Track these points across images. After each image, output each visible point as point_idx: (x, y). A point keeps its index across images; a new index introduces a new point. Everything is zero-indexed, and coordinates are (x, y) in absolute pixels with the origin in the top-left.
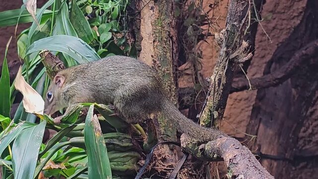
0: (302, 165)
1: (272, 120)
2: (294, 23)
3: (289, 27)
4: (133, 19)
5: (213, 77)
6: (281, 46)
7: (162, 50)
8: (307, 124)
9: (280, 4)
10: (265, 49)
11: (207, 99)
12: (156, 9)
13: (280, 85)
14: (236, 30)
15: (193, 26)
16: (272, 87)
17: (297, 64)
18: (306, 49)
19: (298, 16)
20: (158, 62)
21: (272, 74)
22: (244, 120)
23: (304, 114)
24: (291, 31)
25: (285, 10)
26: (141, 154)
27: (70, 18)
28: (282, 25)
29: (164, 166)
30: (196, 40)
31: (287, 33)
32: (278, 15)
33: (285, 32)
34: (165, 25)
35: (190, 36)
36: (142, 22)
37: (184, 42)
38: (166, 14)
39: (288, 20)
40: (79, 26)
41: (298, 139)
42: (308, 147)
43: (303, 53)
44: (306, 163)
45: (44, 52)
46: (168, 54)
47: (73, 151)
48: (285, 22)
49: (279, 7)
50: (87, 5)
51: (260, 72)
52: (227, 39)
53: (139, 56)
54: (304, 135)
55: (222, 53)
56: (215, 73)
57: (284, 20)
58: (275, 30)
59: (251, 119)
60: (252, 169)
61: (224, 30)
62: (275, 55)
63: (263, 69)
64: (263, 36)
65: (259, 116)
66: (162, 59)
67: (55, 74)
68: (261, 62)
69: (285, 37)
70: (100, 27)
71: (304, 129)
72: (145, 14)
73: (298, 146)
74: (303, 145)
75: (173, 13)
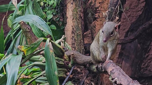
1: (128, 59)
2: (139, 13)
3: (136, 15)
4: (63, 8)
6: (133, 24)
7: (77, 23)
8: (145, 62)
10: (125, 26)
12: (74, 4)
13: (132, 42)
14: (113, 11)
15: (91, 13)
16: (129, 43)
17: (141, 32)
18: (145, 25)
19: (141, 10)
20: (75, 29)
21: (128, 37)
23: (144, 56)
24: (138, 17)
25: (134, 7)
27: (33, 8)
28: (133, 14)
29: (78, 76)
31: (135, 18)
32: (132, 10)
34: (78, 12)
35: (90, 17)
36: (67, 10)
37: (87, 20)
38: (79, 6)
39: (136, 12)
40: (37, 11)
41: (140, 69)
42: (145, 72)
43: (143, 27)
44: (144, 80)
45: (21, 22)
46: (80, 25)
49: (132, 6)
50: (41, 2)
51: (122, 37)
52: (109, 15)
53: (66, 26)
54: (144, 67)
57: (134, 12)
58: (130, 17)
59: (119, 59)
61: (107, 11)
62: (130, 28)
63: (124, 36)
64: (124, 20)
65: (122, 57)
66: (77, 28)
67: (26, 32)
68: (123, 32)
69: (135, 20)
70: (47, 12)
71: (144, 64)
72: (69, 6)
73: (141, 72)
74: (143, 71)
75: (82, 6)
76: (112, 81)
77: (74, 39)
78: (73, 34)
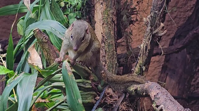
0: (193, 102)
1: (174, 74)
2: (188, 14)
3: (185, 16)
4: (90, 10)
5: (142, 46)
6: (180, 28)
7: (108, 29)
8: (196, 77)
9: (179, 3)
10: (170, 30)
11: (139, 59)
12: (104, 4)
13: (180, 52)
14: (157, 16)
15: (127, 15)
16: (175, 54)
17: (191, 39)
18: (196, 30)
19: (190, 10)
20: (105, 37)
21: (174, 46)
22: (157, 74)
23: (195, 70)
24: (186, 19)
25: (182, 6)
26: (97, 93)
27: (50, 9)
28: (180, 15)
29: (111, 100)
30: (129, 24)
32: (178, 9)
33: (182, 20)
34: (109, 14)
35: (125, 21)
36: (95, 12)
37: (121, 25)
38: (110, 7)
39: (184, 12)
40: (56, 14)
41: (191, 86)
42: (196, 91)
43: (194, 33)
44: (195, 101)
45: (36, 30)
46: (112, 32)
47: (53, 92)
48: (182, 13)
49: (179, 4)
50: (61, 1)
51: (167, 44)
52: (151, 21)
54: (194, 83)
55: (148, 30)
56: (144, 43)
57: (182, 12)
58: (176, 18)
59: (161, 73)
60: (169, 101)
61: (149, 16)
62: (176, 34)
63: (169, 43)
64: (169, 22)
65: (167, 72)
66: (108, 35)
67: (42, 43)
68: (167, 38)
69: (182, 23)
70: (69, 15)
71: (194, 80)
72: (97, 7)
73: (190, 90)
74: (193, 90)
75: (115, 6)
76: (157, 109)
77: (104, 50)
78: (103, 43)
